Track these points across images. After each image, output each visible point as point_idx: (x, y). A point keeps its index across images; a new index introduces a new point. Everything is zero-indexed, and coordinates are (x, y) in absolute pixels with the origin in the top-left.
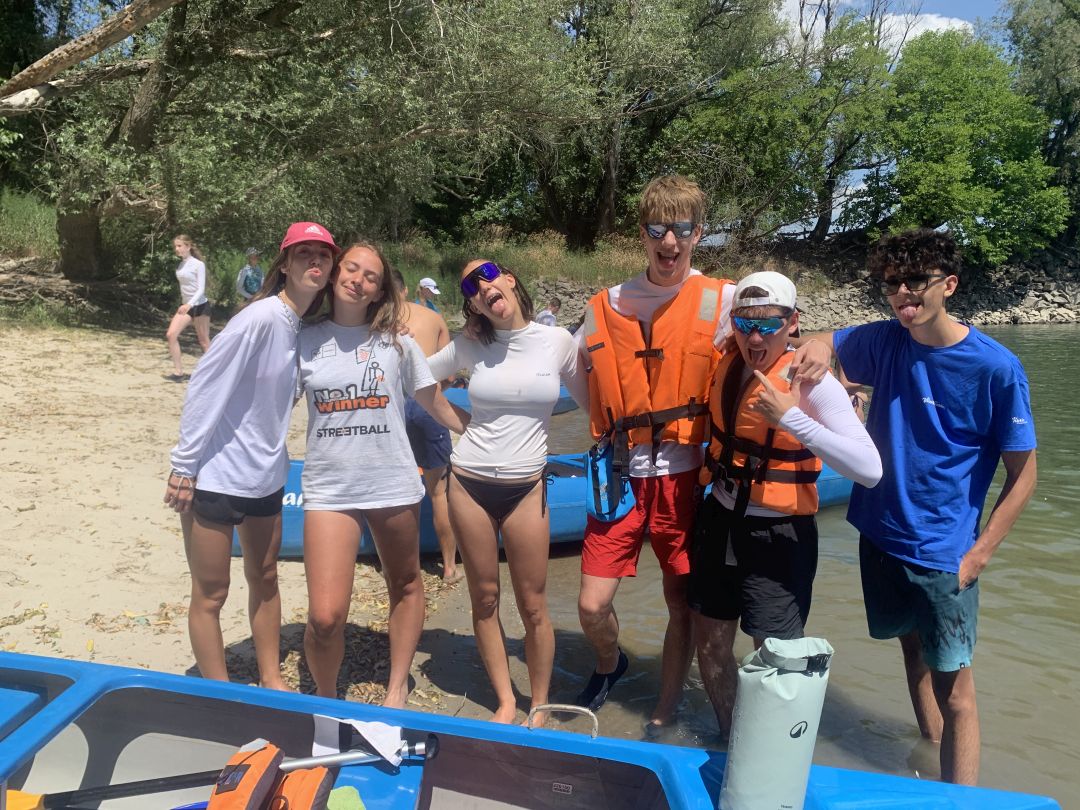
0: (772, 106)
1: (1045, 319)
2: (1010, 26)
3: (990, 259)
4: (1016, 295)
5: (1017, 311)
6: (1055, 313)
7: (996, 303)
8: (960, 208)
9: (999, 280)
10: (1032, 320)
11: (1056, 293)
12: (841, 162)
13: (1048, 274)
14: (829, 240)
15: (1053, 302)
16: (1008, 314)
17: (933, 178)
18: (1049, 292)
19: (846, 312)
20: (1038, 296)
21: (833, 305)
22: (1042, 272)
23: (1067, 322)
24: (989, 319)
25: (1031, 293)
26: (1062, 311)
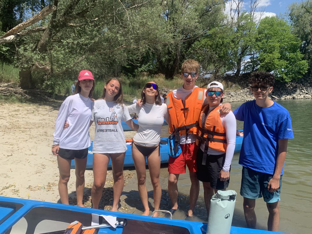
0: (223, 38)
1: (302, 98)
2: (290, 15)
3: (286, 81)
4: (294, 91)
5: (294, 95)
6: (305, 96)
7: (288, 93)
8: (277, 66)
9: (289, 87)
10: (299, 98)
11: (305, 90)
12: (243, 54)
13: (303, 85)
14: (240, 76)
15: (304, 93)
16: (292, 96)
17: (269, 58)
18: (303, 90)
19: (245, 96)
20: (300, 91)
21: (242, 94)
22: (301, 84)
23: (309, 98)
24: (286, 98)
25: (298, 90)
26: (307, 95)
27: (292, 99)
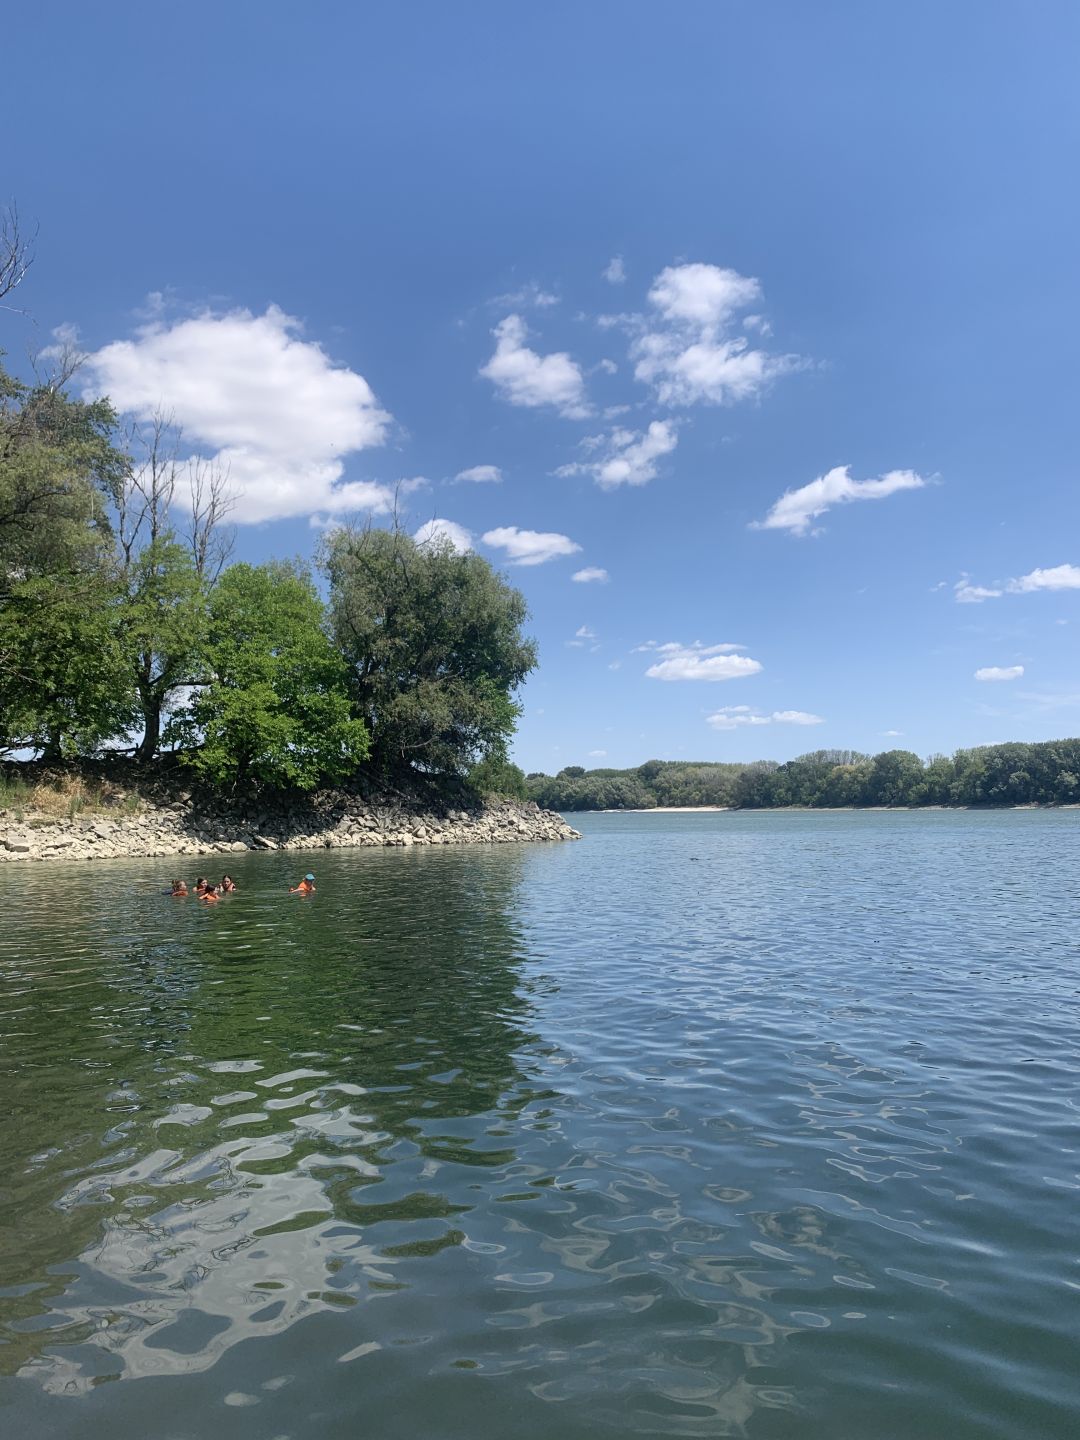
1: (354, 843)
4: (332, 822)
5: (332, 835)
6: (365, 837)
10: (344, 844)
11: (367, 817)
13: (363, 798)
15: (365, 827)
16: (322, 838)
20: (352, 821)
22: (358, 797)
25: (345, 817)
27: (321, 847)
